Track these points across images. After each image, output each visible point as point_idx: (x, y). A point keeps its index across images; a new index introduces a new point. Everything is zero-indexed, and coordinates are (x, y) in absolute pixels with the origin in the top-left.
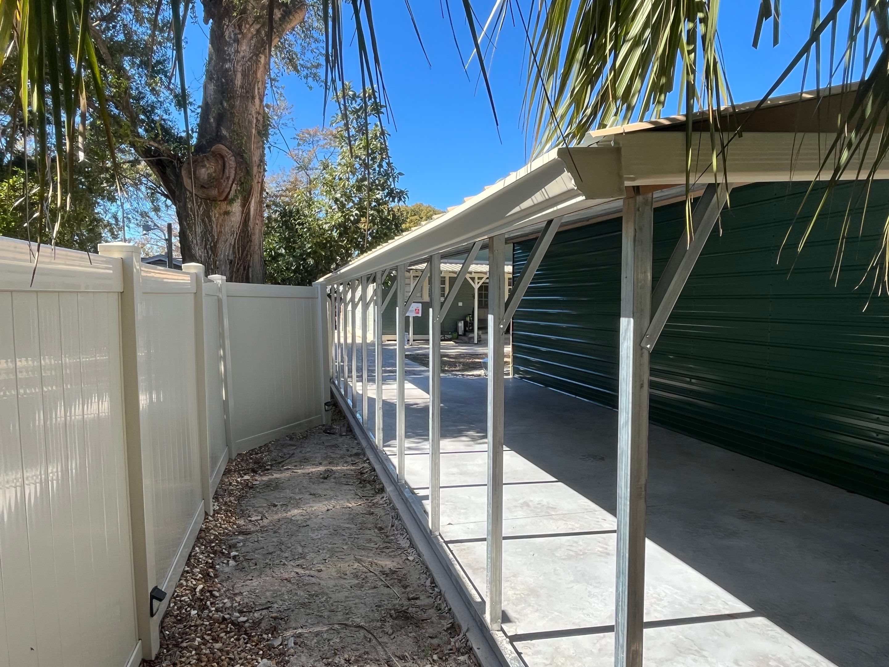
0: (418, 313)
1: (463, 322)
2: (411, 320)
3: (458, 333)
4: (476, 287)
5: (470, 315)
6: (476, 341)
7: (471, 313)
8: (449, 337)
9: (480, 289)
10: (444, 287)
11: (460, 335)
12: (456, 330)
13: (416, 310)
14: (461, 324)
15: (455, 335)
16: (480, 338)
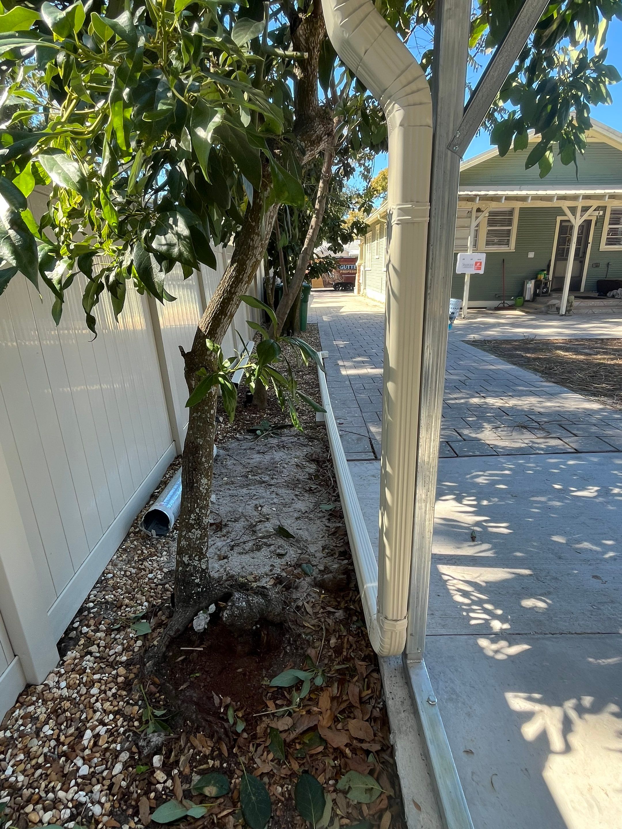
0: (479, 269)
1: (533, 282)
2: (467, 279)
3: (524, 298)
4: (577, 222)
5: (544, 270)
6: (563, 311)
7: (546, 268)
8: (510, 303)
9: (581, 227)
10: (510, 230)
11: (528, 301)
12: (521, 293)
13: (476, 263)
14: (530, 285)
15: (520, 301)
16: (571, 306)
